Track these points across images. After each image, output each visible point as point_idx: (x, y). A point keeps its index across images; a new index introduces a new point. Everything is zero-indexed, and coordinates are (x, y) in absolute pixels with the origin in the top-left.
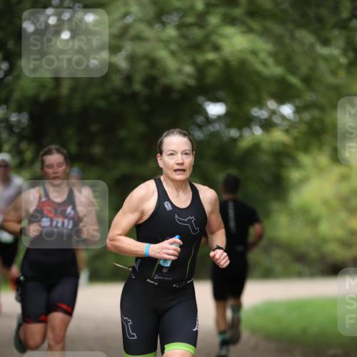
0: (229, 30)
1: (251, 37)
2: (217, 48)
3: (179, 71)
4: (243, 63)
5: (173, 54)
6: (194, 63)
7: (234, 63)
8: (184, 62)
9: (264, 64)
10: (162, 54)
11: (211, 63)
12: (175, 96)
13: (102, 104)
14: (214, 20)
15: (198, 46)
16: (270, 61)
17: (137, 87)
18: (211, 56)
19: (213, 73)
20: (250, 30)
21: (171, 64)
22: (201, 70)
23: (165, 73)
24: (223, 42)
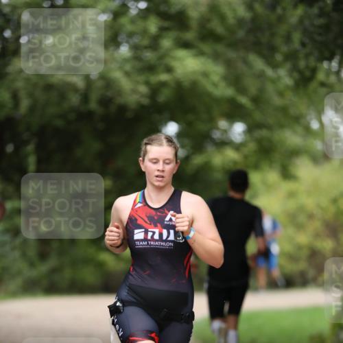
0: (181, 53)
1: (203, 59)
2: (169, 70)
3: (134, 91)
4: (194, 84)
5: (127, 74)
6: (147, 83)
7: (186, 84)
8: (138, 82)
9: (215, 85)
10: (117, 75)
11: (163, 84)
12: (129, 115)
13: (59, 123)
14: (166, 43)
15: (151, 69)
16: (222, 84)
17: (93, 105)
18: (164, 77)
19: (164, 96)
20: (201, 53)
21: (125, 84)
22: (155, 90)
23: (120, 93)
24: (175, 64)
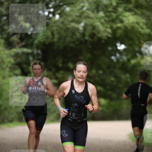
0: (127, 14)
1: (136, 16)
2: (122, 22)
3: (105, 31)
4: (133, 28)
5: (102, 23)
6: (111, 27)
7: (129, 28)
8: (107, 27)
9: (142, 28)
10: (98, 24)
11: (119, 28)
12: (103, 42)
13: (72, 45)
14: (120, 9)
15: (113, 21)
16: (144, 27)
17: (87, 38)
18: (119, 25)
19: (119, 32)
20: (136, 14)
21: (101, 28)
22: (114, 31)
23: (99, 32)
24: (124, 19)
